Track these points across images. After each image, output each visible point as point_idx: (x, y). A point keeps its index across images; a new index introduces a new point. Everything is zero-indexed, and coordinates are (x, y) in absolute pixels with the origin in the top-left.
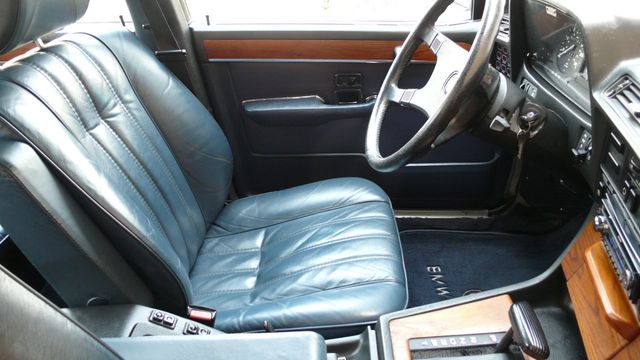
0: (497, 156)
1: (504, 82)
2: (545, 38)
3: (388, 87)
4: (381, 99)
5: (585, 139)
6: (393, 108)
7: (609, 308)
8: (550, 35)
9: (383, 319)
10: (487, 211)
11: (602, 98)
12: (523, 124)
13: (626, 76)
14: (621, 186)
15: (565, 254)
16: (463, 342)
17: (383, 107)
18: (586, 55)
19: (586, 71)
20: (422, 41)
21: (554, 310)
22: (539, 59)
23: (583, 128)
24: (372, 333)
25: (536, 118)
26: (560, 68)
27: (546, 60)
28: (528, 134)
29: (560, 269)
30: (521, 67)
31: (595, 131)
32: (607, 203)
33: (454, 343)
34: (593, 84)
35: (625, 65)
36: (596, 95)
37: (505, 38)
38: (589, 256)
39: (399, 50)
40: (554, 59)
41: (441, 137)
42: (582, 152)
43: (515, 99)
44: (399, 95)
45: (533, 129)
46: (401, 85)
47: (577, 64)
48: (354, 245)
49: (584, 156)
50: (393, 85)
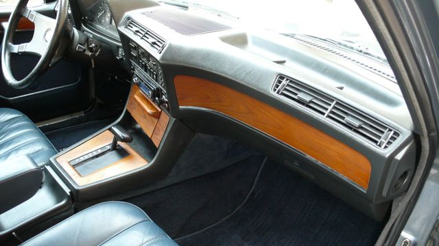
0: (80, 79)
1: (75, 31)
2: (89, 8)
3: (7, 45)
4: (5, 53)
5: (121, 51)
6: (14, 58)
7: (149, 111)
8: (91, 7)
9: (52, 159)
10: (83, 112)
11: (122, 29)
12: (91, 50)
13: (129, 18)
14: (139, 63)
15: (127, 104)
16: (95, 153)
17: (7, 57)
18: (111, 12)
19: (113, 21)
20: (22, 16)
21: (131, 131)
22: (89, 20)
23: (118, 47)
24: (49, 168)
25: (96, 46)
26: (100, 23)
27: (92, 20)
28: (94, 55)
29: (127, 111)
30: (81, 26)
31: (124, 47)
32: (136, 72)
33: (91, 155)
34: (117, 25)
35: (127, 14)
36: (119, 28)
37: (70, 12)
38: (136, 97)
40: (96, 19)
41: (53, 61)
42: (121, 57)
43: (83, 39)
44: (16, 48)
45: (96, 52)
46: (15, 43)
47: (108, 20)
48: (15, 141)
49: (122, 58)
50: (10, 44)
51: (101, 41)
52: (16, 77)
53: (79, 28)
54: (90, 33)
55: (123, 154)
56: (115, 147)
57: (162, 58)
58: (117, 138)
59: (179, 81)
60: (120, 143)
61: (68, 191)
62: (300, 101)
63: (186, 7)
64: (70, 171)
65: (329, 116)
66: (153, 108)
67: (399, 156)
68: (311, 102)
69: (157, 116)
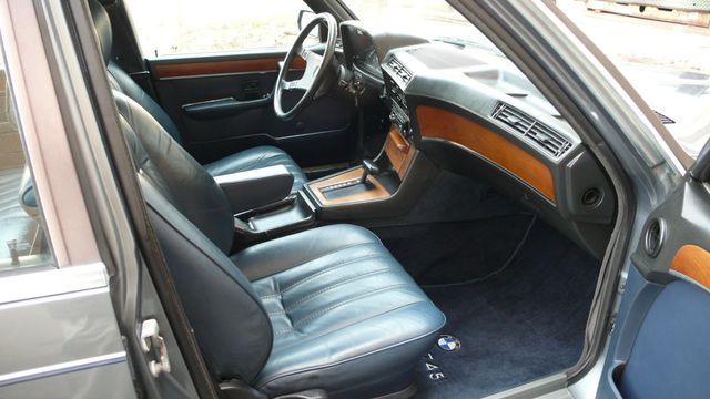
0: (348, 125)
1: (343, 69)
3: (280, 82)
4: (278, 89)
5: (384, 90)
6: (285, 93)
7: (399, 145)
9: (305, 185)
11: (384, 66)
12: (355, 87)
13: (392, 55)
17: (279, 94)
20: (297, 55)
21: (386, 173)
22: (360, 60)
23: (382, 85)
24: (302, 193)
25: (362, 84)
27: (364, 60)
28: (359, 92)
29: (384, 151)
30: (351, 65)
31: (386, 85)
32: (394, 109)
35: (391, 51)
36: (382, 65)
37: (341, 50)
38: (392, 135)
39: (282, 64)
40: (367, 58)
42: (385, 96)
43: (350, 77)
44: (288, 85)
45: (360, 90)
46: (287, 80)
50: (283, 81)
51: (369, 80)
52: (284, 110)
53: (349, 67)
54: (359, 73)
55: (370, 187)
56: (364, 181)
57: (407, 89)
58: (368, 172)
59: (420, 110)
60: (369, 177)
61: (313, 209)
62: (509, 124)
63: (462, 46)
64: (319, 194)
65: (527, 135)
66: (403, 143)
67: (571, 164)
68: (517, 123)
69: (406, 150)
